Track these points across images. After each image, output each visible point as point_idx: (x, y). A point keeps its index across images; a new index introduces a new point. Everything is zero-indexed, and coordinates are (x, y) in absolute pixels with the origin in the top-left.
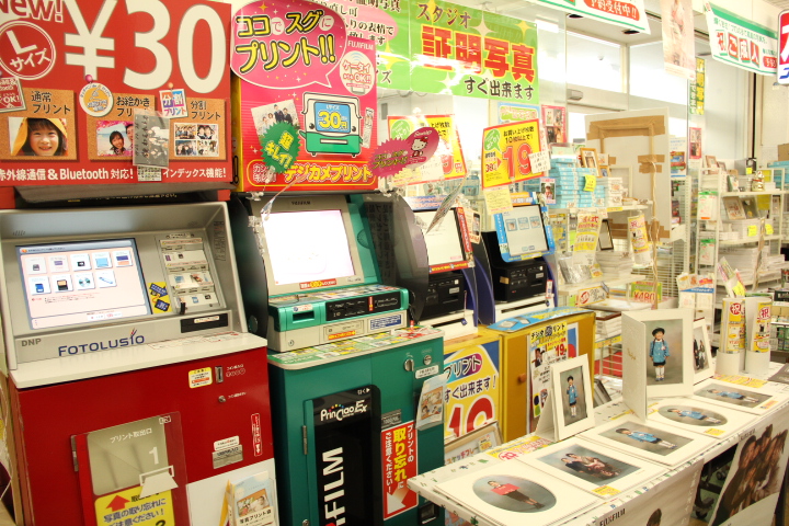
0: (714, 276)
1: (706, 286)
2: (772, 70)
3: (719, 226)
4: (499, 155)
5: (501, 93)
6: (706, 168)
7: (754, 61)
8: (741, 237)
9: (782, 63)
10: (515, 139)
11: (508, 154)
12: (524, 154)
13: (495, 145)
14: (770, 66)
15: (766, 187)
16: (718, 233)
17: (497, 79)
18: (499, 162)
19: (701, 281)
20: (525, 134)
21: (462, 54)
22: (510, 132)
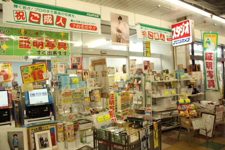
0: (150, 108)
1: (149, 111)
2: (170, 42)
3: (151, 92)
4: (29, 74)
5: (52, 54)
6: (148, 73)
7: (162, 39)
8: (161, 95)
9: (173, 40)
10: (36, 69)
11: (33, 74)
12: (40, 73)
13: (28, 71)
14: (170, 41)
15: (170, 79)
16: (151, 94)
17: (50, 50)
18: (30, 76)
19: (147, 110)
20: (40, 67)
21: (35, 44)
22: (34, 67)
